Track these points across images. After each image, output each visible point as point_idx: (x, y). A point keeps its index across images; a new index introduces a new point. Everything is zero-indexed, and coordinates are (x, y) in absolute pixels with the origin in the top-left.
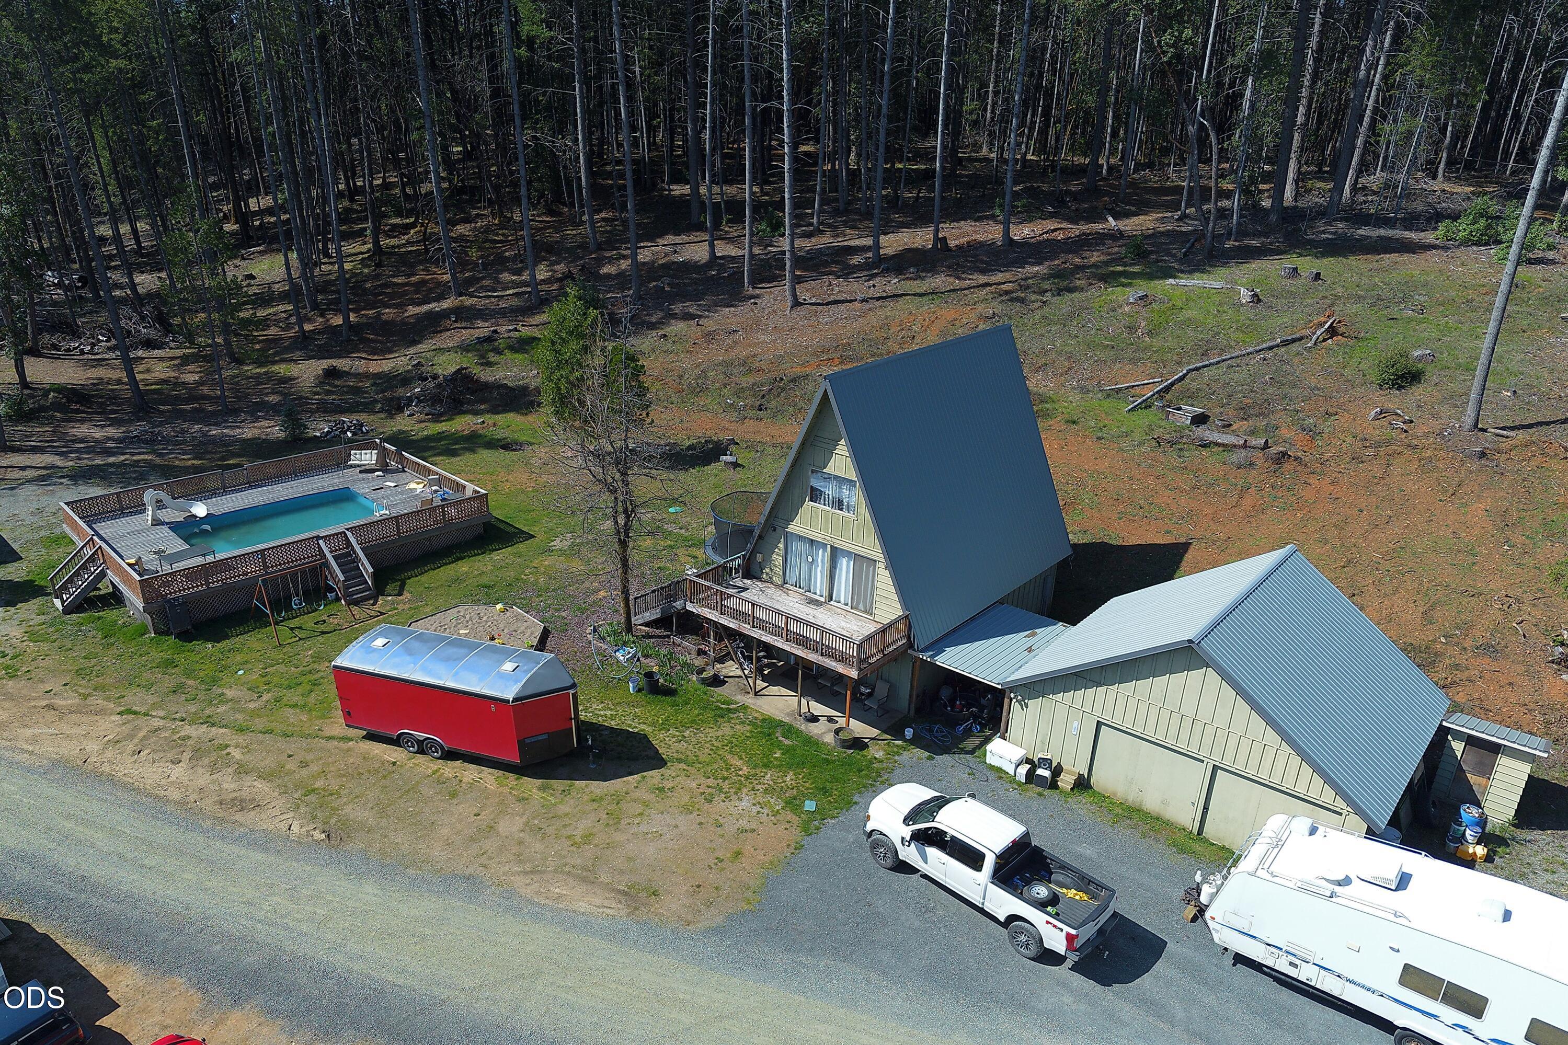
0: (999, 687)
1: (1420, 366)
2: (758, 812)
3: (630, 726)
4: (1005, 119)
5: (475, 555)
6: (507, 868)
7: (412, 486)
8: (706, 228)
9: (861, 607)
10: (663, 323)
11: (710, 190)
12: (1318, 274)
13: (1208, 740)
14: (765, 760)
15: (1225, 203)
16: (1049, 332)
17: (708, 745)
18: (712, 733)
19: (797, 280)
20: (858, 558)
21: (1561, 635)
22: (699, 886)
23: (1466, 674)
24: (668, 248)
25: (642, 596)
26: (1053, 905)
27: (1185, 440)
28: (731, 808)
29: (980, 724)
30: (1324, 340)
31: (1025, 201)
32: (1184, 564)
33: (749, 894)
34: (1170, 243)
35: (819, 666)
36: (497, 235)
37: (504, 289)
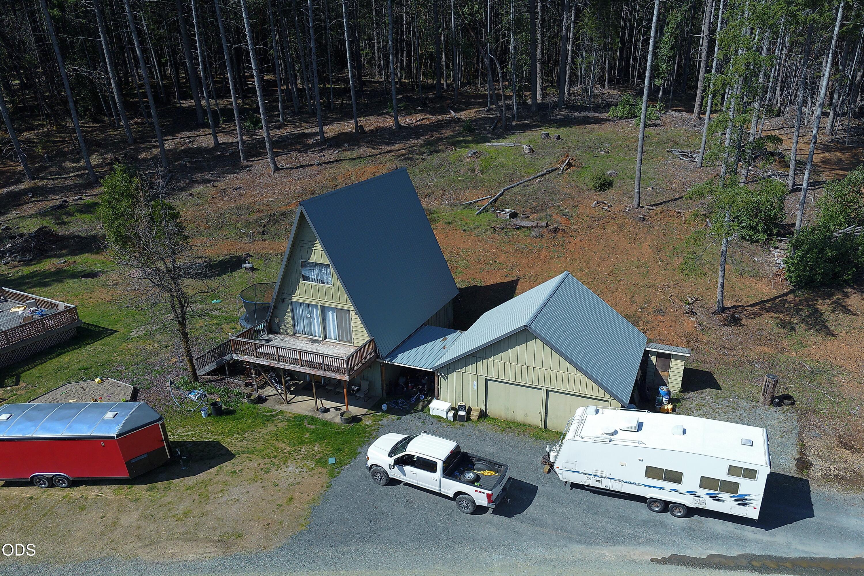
0: (431, 370)
1: (611, 179)
2: (300, 472)
3: (206, 438)
4: (386, 57)
5: (73, 349)
6: (132, 546)
7: (15, 310)
8: (209, 126)
9: (345, 339)
10: (189, 187)
11: (208, 102)
12: (559, 136)
13: (542, 377)
14: (300, 440)
15: (509, 102)
16: (429, 175)
17: (261, 439)
18: (263, 431)
19: (275, 155)
20: (338, 310)
21: (687, 300)
22: (268, 524)
23: (652, 324)
24: (185, 140)
25: (202, 356)
26: (478, 482)
27: (508, 226)
28: (283, 473)
29: (424, 394)
30: (567, 169)
31: (404, 104)
32: (517, 291)
33: (302, 521)
34: (485, 124)
35: (325, 378)
36: (56, 137)
37: (68, 173)
